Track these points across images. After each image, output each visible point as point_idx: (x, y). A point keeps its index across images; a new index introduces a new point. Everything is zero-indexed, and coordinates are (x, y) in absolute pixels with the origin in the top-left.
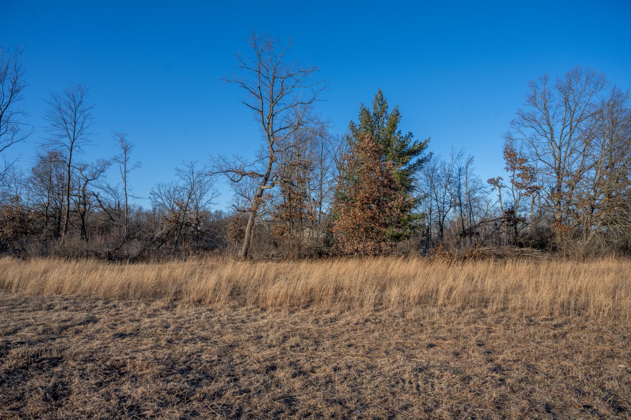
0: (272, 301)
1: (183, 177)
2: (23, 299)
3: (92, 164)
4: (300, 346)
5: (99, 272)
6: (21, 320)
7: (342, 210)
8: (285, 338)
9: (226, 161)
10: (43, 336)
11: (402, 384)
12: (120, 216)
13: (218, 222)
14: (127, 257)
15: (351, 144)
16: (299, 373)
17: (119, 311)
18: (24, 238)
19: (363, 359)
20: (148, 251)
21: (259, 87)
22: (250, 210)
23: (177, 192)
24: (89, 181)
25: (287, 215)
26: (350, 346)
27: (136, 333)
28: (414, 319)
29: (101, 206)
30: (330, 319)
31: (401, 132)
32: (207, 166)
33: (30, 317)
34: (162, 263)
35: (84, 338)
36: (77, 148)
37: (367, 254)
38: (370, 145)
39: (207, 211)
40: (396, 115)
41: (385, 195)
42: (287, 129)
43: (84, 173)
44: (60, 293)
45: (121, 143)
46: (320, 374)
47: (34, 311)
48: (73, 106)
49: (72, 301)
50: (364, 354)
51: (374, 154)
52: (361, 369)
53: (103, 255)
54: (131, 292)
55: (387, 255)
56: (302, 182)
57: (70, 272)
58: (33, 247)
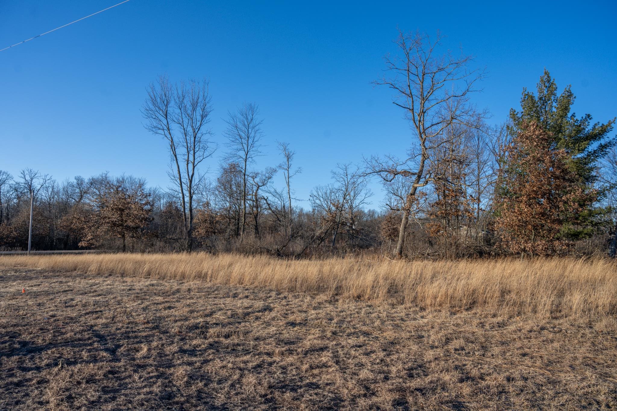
0: (432, 301)
1: (338, 179)
2: (215, 287)
3: (262, 172)
4: (465, 350)
5: (271, 267)
6: (215, 304)
7: (505, 206)
8: (448, 340)
9: (378, 162)
10: (232, 320)
11: (597, 406)
12: (285, 217)
13: (372, 221)
14: (292, 254)
15: (512, 134)
16: (466, 378)
17: (289, 302)
18: (214, 237)
19: (542, 372)
20: (310, 248)
21: (409, 86)
22: (404, 209)
23: (333, 194)
24: (260, 187)
25: (442, 213)
26: (524, 355)
27: (304, 323)
28: (605, 331)
29: (270, 209)
30: (498, 323)
31: (575, 115)
32: (360, 168)
33: (222, 303)
34: (323, 260)
35: (263, 324)
36: (250, 159)
37: (537, 254)
38: (537, 133)
39: (361, 211)
40: (569, 96)
41: (557, 187)
42: (439, 124)
43: (256, 180)
44: (242, 283)
45: (284, 152)
46: (489, 381)
47: (224, 298)
48: (246, 123)
49: (251, 291)
50: (542, 366)
51: (541, 143)
52: (540, 383)
53: (273, 252)
54: (298, 285)
55: (563, 255)
56: (458, 178)
57: (248, 265)
58: (220, 244)
